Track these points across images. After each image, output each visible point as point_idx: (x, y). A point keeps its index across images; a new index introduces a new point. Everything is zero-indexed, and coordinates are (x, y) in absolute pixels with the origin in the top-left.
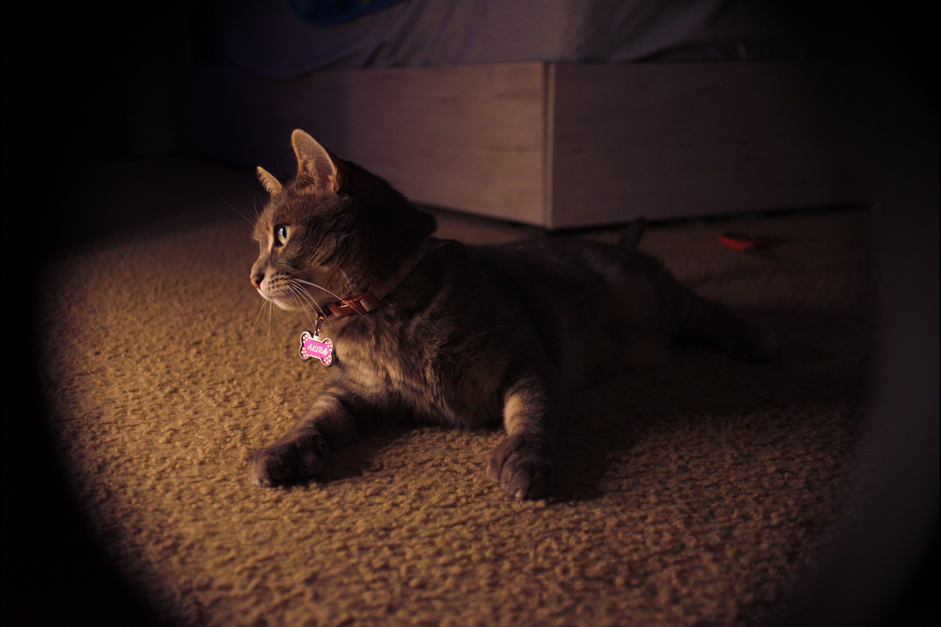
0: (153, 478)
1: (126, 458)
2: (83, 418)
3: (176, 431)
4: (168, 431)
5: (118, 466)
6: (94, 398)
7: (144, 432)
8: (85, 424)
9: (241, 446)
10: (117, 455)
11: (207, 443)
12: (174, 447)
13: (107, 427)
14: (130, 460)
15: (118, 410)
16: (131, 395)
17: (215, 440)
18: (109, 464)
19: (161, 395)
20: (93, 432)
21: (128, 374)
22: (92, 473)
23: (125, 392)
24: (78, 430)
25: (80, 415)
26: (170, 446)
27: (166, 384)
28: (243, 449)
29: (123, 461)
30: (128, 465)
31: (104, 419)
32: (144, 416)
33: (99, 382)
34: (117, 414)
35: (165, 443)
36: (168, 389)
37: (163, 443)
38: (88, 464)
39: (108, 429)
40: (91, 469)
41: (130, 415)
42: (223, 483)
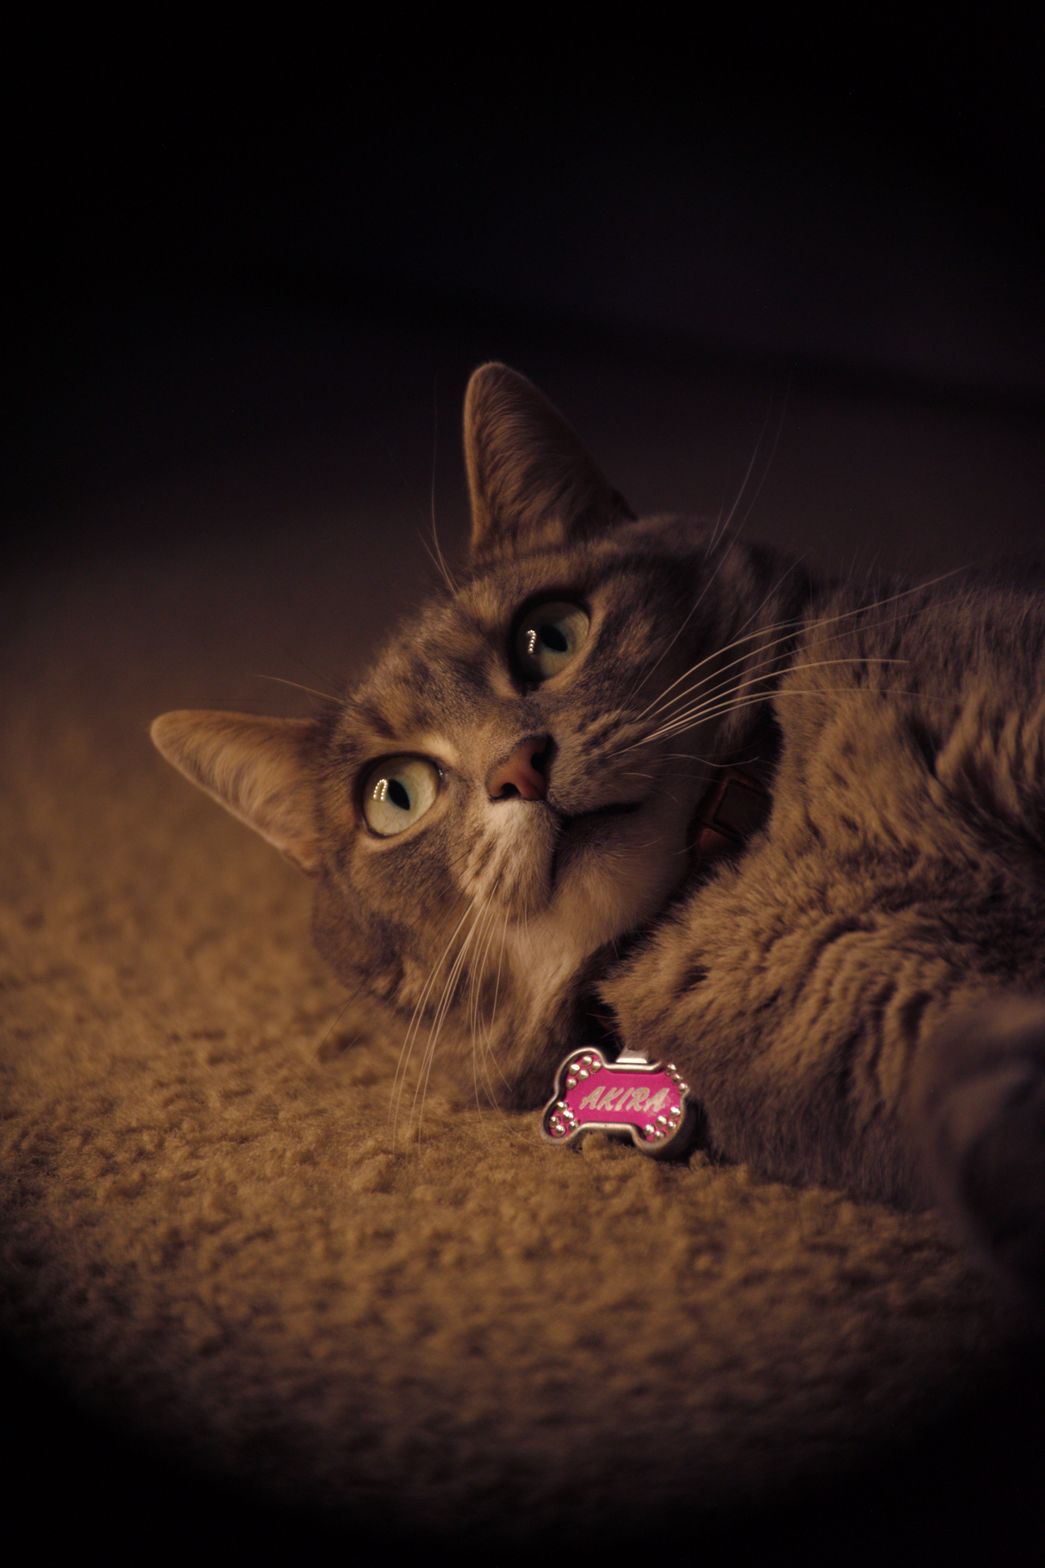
0: (365, 1288)
1: (251, 1227)
2: (50, 1111)
3: (401, 1158)
4: (375, 1152)
5: (229, 1250)
6: (70, 1054)
7: (289, 1154)
8: (64, 1129)
9: (667, 1205)
10: (213, 1216)
11: (531, 1194)
12: (411, 1204)
13: (147, 1140)
14: (267, 1234)
15: (166, 1093)
16: (203, 1050)
17: (564, 1185)
18: (195, 1243)
19: (306, 1049)
20: (104, 1154)
21: (168, 988)
22: (142, 1269)
23: (175, 1038)
24: (45, 1146)
25: (39, 1104)
26: (393, 1199)
27: (322, 1016)
28: (674, 1218)
29: (240, 1236)
30: (260, 1247)
31: (127, 1116)
32: (268, 1110)
33: (69, 1008)
34: (169, 1102)
35: (374, 1191)
36: (327, 1032)
37: (366, 1190)
38: (120, 1240)
39: (150, 1147)
40: (135, 1254)
41: (218, 1104)
42: (630, 1315)
